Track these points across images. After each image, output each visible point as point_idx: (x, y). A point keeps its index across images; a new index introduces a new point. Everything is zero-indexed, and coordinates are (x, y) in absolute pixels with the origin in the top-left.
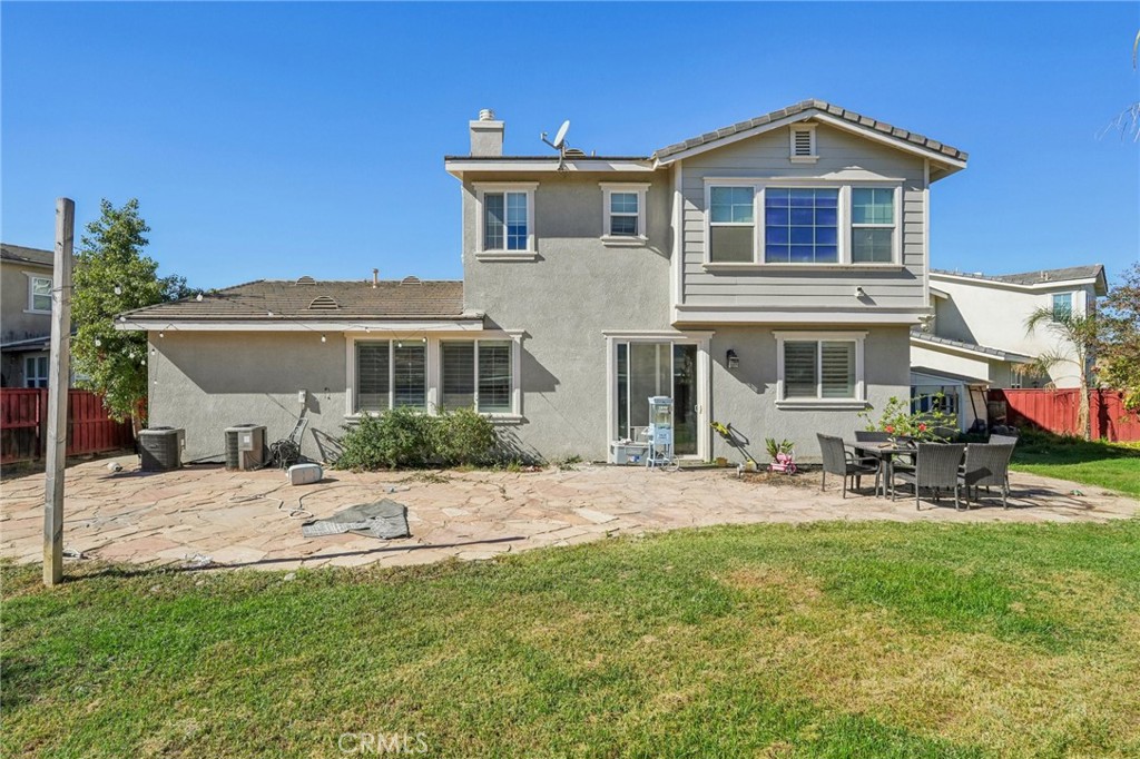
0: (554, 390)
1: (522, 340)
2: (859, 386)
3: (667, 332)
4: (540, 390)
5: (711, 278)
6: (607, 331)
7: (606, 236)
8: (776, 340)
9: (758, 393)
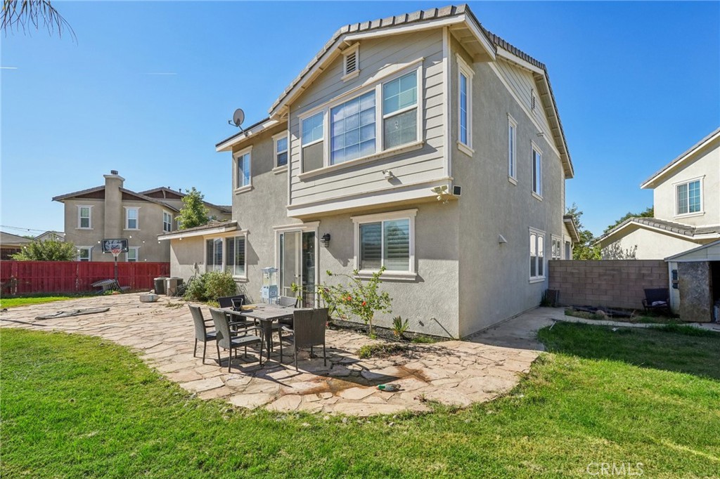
0: (257, 264)
1: (247, 235)
2: (412, 259)
3: (296, 224)
4: (253, 264)
5: (303, 185)
6: (275, 227)
7: (275, 169)
8: (353, 224)
9: (344, 266)
